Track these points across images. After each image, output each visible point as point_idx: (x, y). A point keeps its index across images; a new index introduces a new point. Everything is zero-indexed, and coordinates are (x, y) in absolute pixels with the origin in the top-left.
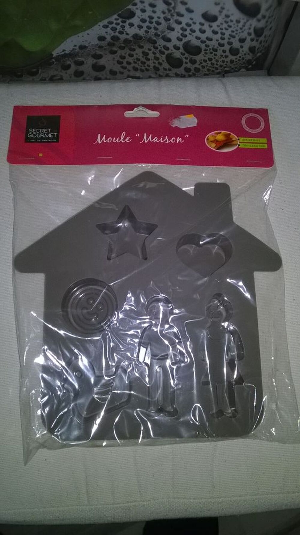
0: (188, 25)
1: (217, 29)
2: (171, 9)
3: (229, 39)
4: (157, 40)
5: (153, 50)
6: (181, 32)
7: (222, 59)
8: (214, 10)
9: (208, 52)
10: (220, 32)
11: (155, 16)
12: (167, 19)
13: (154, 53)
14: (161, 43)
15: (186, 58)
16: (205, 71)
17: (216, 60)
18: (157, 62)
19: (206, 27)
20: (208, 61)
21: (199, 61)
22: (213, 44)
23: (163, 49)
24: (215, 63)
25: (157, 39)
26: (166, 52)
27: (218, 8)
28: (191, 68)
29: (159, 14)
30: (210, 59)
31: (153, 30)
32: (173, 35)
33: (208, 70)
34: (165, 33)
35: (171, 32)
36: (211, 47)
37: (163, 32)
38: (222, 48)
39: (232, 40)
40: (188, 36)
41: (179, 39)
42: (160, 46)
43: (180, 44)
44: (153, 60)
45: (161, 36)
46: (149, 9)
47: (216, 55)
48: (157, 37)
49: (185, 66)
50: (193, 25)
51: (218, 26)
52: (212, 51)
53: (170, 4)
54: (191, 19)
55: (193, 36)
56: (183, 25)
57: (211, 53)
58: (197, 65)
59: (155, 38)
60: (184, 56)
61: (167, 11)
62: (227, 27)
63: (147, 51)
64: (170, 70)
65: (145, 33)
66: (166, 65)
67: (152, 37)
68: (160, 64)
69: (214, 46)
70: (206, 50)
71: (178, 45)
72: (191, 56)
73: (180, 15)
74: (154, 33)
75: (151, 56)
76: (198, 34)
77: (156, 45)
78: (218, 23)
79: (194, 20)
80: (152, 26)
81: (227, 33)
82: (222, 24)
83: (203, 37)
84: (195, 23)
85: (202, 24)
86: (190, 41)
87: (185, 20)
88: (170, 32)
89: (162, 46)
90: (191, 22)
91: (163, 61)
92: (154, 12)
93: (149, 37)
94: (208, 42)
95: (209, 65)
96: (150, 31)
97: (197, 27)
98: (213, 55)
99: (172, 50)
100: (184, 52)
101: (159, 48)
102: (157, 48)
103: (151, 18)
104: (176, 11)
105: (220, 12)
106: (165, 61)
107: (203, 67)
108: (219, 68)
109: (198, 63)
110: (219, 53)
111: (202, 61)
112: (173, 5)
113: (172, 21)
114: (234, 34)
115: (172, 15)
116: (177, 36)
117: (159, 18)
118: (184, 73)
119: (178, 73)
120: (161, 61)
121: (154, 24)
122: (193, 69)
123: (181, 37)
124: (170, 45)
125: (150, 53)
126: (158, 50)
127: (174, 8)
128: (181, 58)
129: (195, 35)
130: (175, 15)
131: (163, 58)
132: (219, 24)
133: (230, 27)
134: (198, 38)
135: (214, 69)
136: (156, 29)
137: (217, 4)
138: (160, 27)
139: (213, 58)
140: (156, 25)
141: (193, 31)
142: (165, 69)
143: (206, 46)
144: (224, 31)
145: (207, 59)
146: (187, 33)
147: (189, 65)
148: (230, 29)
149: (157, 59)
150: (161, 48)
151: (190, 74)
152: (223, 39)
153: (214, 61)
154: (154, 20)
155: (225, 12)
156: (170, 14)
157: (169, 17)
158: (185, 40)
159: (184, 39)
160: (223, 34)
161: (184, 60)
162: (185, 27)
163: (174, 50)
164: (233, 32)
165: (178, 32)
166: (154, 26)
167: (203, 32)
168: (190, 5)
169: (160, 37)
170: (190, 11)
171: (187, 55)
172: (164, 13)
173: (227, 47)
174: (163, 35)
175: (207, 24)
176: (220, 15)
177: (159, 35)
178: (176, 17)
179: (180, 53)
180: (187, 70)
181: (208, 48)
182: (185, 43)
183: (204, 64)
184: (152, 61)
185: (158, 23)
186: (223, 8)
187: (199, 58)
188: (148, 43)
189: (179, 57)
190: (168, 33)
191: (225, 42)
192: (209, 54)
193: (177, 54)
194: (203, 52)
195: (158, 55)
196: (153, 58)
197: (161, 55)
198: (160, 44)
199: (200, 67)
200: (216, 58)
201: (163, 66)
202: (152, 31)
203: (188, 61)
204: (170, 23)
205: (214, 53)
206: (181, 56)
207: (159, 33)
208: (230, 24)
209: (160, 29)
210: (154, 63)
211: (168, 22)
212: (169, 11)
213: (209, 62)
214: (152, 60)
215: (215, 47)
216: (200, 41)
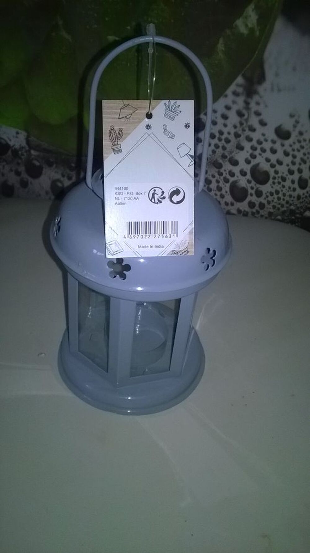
0: (259, 142)
1: (289, 150)
2: (244, 122)
3: (300, 164)
4: (223, 164)
5: (217, 176)
6: (251, 151)
7: (290, 193)
8: (288, 125)
9: (276, 181)
10: (291, 153)
11: (225, 130)
12: (237, 136)
13: (218, 182)
14: (227, 167)
15: (252, 188)
16: (270, 208)
17: (283, 193)
18: (219, 193)
19: (277, 146)
20: (275, 194)
21: (266, 194)
22: (283, 170)
23: (228, 177)
24: (282, 197)
25: (223, 161)
26: (232, 180)
27: (293, 120)
28: (256, 202)
29: (230, 129)
30: (277, 192)
31: (220, 149)
32: (241, 157)
33: (274, 207)
34: (233, 154)
35: (241, 152)
36: (280, 175)
37: (231, 152)
38: (291, 177)
39: (303, 166)
40: (258, 156)
41: (248, 162)
42: (225, 171)
43: (247, 168)
44: (216, 191)
45: (228, 157)
46: (220, 121)
47: (284, 186)
48: (224, 159)
49: (250, 200)
50: (264, 143)
51: (291, 146)
52: (280, 180)
53: (244, 115)
54: (263, 135)
55: (262, 157)
56: (254, 143)
57: (279, 183)
58: (262, 200)
59: (221, 161)
60: (250, 185)
61: (238, 125)
62: (299, 148)
63: (210, 178)
64: (232, 204)
65: (211, 153)
66: (229, 198)
67: (218, 159)
68: (222, 196)
69: (283, 173)
70: (274, 178)
71: (245, 170)
72: (258, 186)
73: (253, 130)
74: (221, 154)
75: (213, 185)
76: (268, 154)
77: (222, 170)
78: (290, 141)
79: (266, 137)
80: (220, 144)
81: (299, 155)
82: (294, 143)
83: (274, 158)
84: (266, 140)
85: (274, 142)
86: (258, 164)
87: (255, 136)
88: (239, 152)
89: (227, 172)
90: (262, 139)
91: (226, 192)
92: (225, 125)
93: (215, 159)
94: (278, 167)
95: (276, 200)
96: (217, 150)
97: (267, 146)
98: (281, 186)
99: (238, 177)
100: (250, 178)
101: (224, 175)
102: (220, 174)
103: (221, 133)
104: (249, 123)
105: (295, 126)
106: (229, 192)
107: (269, 202)
108: (286, 205)
109: (264, 196)
110: (288, 184)
111: (268, 194)
112: (246, 116)
113: (243, 137)
114: (305, 158)
115: (244, 130)
116: (246, 157)
117: (229, 133)
118: (247, 209)
119: (241, 208)
120: (223, 192)
121: (223, 142)
122: (257, 204)
123: (250, 158)
124: (236, 170)
125: (214, 180)
126: (222, 177)
127: (247, 120)
128: (246, 187)
129: (265, 155)
130: (247, 129)
131: (226, 188)
132: (292, 143)
133: (302, 147)
134: (268, 160)
135: (279, 206)
136: (224, 148)
137: (292, 116)
138: (229, 146)
139: (280, 190)
140: (225, 144)
141: (264, 151)
142: (227, 204)
143: (276, 172)
144: (296, 153)
145: (273, 191)
146: (257, 153)
147: (254, 199)
148: (302, 151)
149: (219, 189)
150: (226, 174)
151: (254, 210)
152: (293, 163)
153: (280, 195)
154: (223, 137)
155: (299, 128)
156: (241, 129)
157: (240, 132)
158: (254, 162)
159: (252, 160)
160: (294, 157)
161: (250, 191)
162: (256, 145)
163: (241, 177)
164: (305, 154)
165: (248, 152)
166: (222, 145)
167: (274, 151)
168: (264, 117)
169: (227, 159)
170: (263, 124)
171: (253, 183)
172: (235, 127)
173: (296, 176)
174: (231, 156)
175: (279, 142)
176: (294, 130)
177: (226, 157)
178: (248, 133)
179: (246, 181)
180: (252, 205)
181: (277, 176)
182: (253, 166)
183: (270, 198)
184: (214, 192)
185: (228, 141)
186: (297, 122)
187: (266, 188)
188: (213, 167)
189: (245, 186)
190: (237, 153)
191: (295, 168)
192: (277, 184)
193: (243, 182)
194: (271, 181)
195: (221, 185)
196: (215, 189)
197: (225, 184)
198: (226, 169)
199: (265, 202)
200: (284, 190)
201: (225, 200)
202: (220, 151)
203: (253, 192)
204: (240, 140)
205: (282, 183)
206: (246, 184)
207: (227, 154)
208: (303, 144)
209: (228, 149)
210: (216, 195)
211: (238, 139)
212: (241, 124)
213: (275, 196)
214: (214, 190)
215: (284, 175)
216: (269, 164)
